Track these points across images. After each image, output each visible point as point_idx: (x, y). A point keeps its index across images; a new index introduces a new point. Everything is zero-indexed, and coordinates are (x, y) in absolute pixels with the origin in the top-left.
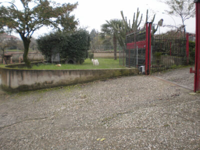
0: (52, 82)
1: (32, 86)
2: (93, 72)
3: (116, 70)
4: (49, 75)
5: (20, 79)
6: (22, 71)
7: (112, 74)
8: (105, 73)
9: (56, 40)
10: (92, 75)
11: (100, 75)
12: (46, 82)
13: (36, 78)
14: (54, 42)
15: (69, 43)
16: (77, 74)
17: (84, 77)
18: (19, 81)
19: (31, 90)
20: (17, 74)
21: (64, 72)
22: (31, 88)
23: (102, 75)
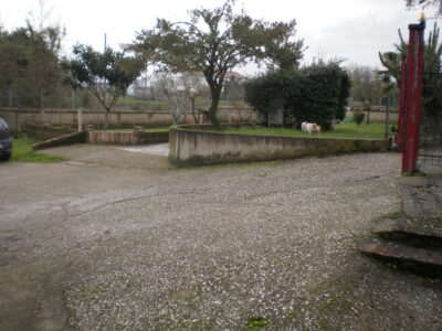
0: (239, 154)
1: (209, 158)
2: (306, 141)
3: (346, 141)
4: (235, 143)
5: (192, 145)
6: (196, 134)
7: (338, 147)
8: (326, 145)
9: (276, 85)
10: (303, 147)
11: (317, 147)
12: (229, 154)
13: (215, 145)
14: (272, 89)
15: (302, 90)
16: (278, 144)
17: (289, 149)
18: (191, 149)
19: (207, 165)
20: (189, 138)
21: (259, 138)
22: (207, 162)
23: (321, 148)
